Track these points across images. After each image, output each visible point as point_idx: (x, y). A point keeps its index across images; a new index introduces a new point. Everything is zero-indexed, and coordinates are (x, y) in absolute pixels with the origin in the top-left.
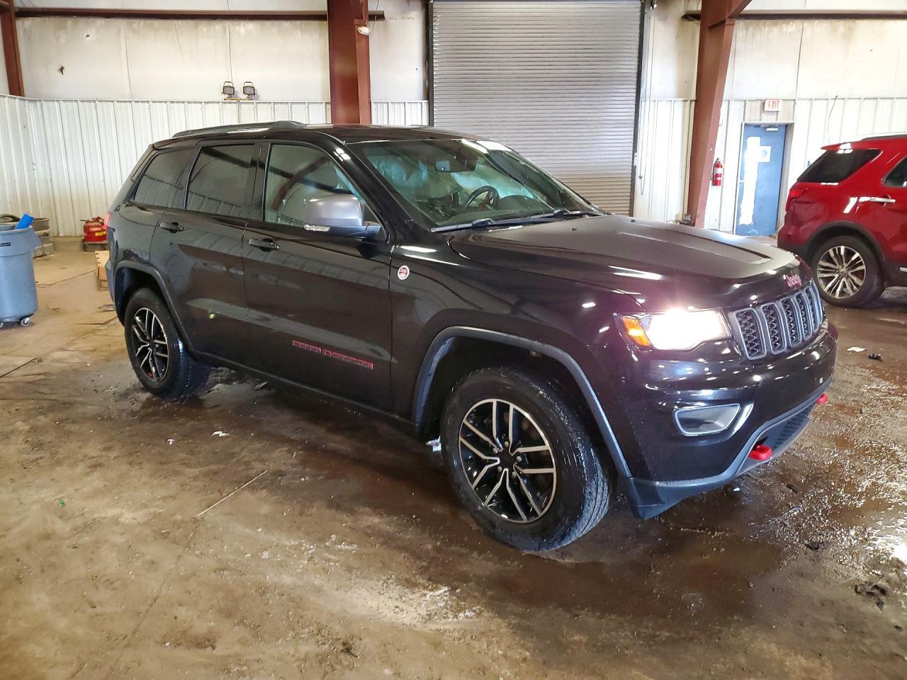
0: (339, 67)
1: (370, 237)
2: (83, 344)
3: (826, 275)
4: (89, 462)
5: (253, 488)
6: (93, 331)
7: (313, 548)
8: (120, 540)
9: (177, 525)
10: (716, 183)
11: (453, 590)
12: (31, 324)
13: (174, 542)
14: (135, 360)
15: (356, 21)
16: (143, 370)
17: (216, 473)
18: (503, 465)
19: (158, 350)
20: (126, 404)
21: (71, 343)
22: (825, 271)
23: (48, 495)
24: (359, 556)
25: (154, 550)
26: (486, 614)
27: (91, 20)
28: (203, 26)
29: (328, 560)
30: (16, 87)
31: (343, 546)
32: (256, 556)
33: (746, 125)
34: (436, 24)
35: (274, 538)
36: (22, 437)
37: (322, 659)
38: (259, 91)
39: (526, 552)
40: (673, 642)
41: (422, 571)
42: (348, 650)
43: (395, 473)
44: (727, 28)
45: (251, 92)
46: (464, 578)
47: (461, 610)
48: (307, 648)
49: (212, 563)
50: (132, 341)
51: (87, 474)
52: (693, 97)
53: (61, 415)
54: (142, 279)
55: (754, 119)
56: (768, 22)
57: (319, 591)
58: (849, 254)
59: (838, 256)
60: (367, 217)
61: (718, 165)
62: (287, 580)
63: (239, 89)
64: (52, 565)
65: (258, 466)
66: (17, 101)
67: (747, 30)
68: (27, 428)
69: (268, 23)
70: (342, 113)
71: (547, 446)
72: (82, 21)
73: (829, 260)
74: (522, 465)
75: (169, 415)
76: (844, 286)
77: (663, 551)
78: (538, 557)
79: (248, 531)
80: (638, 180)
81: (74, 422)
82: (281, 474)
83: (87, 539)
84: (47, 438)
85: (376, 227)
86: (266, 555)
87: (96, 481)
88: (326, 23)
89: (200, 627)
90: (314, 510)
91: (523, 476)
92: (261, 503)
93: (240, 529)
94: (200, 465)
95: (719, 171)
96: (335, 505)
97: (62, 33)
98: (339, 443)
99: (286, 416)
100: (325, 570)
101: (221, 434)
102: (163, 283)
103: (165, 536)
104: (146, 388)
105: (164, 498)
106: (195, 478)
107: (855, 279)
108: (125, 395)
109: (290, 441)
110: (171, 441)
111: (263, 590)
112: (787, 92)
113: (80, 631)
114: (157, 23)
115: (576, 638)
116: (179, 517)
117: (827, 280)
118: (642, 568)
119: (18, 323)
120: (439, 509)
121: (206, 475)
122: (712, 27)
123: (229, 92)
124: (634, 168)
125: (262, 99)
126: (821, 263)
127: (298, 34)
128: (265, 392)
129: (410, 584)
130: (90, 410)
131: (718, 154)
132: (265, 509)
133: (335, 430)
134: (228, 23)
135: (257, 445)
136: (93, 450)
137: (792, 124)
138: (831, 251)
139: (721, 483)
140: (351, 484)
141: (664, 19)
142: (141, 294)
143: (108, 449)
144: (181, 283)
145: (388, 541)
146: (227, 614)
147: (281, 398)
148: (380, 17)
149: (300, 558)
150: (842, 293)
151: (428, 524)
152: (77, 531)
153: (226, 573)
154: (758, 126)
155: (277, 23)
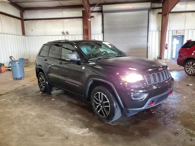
0: (85, 27)
1: (78, 61)
2: (32, 83)
3: (187, 69)
4: (29, 104)
5: (57, 109)
6: (34, 80)
7: (65, 120)
8: (31, 118)
9: (42, 115)
10: (166, 49)
11: (89, 129)
12: (23, 79)
13: (41, 118)
14: (39, 85)
15: (88, 18)
16: (41, 87)
17: (50, 106)
18: (101, 105)
19: (43, 83)
20: (37, 94)
21: (30, 82)
22: (187, 68)
23: (20, 109)
24: (73, 122)
25: (37, 120)
26: (95, 133)
27: (37, 20)
28: (58, 20)
29: (67, 123)
30: (24, 34)
31: (71, 120)
32: (54, 122)
33: (173, 36)
34: (104, 18)
35: (58, 118)
36: (18, 99)
37: (62, 139)
38: (69, 33)
39: (106, 123)
40: (130, 140)
41: (84, 125)
42: (67, 138)
43: (84, 107)
44: (167, 15)
45: (67, 33)
46: (92, 127)
47: (90, 132)
48: (60, 138)
49: (46, 122)
50: (39, 82)
51: (28, 106)
52: (161, 30)
53: (25, 96)
54: (41, 70)
55: (175, 35)
56: (178, 13)
57: (64, 128)
58: (192, 64)
59: (190, 64)
60: (78, 58)
61: (167, 45)
62: (59, 126)
63: (65, 32)
64: (19, 121)
65: (59, 105)
66: (24, 36)
67: (173, 15)
68: (19, 98)
69: (71, 19)
70: (85, 36)
71: (108, 101)
72: (36, 21)
73: (188, 65)
74: (104, 105)
75: (45, 96)
76: (192, 71)
77: (134, 124)
78: (108, 124)
79: (54, 117)
80: (148, 49)
81: (27, 97)
82: (62, 107)
83: (25, 117)
84: (22, 100)
85: (79, 59)
86: (56, 121)
87: (29, 107)
88: (82, 19)
89: (42, 133)
90: (67, 114)
91: (105, 107)
92: (57, 112)
93: (53, 117)
94: (48, 105)
95: (167, 46)
96: (71, 113)
97: (32, 23)
98: (75, 102)
99: (66, 96)
100: (66, 124)
101: (53, 99)
102: (44, 71)
103: (39, 117)
104: (41, 91)
105: (40, 111)
106: (47, 107)
107: (194, 69)
108: (37, 92)
109: (66, 101)
110: (44, 101)
111: (54, 127)
112: (183, 28)
113: (21, 133)
114: (50, 20)
115: (111, 138)
116: (42, 114)
117: (188, 70)
118: (128, 127)
119: (21, 79)
120: (91, 114)
121: (49, 107)
122: (164, 15)
123: (63, 33)
124: (147, 46)
125: (70, 34)
126: (186, 66)
127: (77, 21)
128: (63, 92)
129: (82, 127)
130: (30, 95)
131: (166, 42)
132: (58, 113)
133: (75, 99)
134: (63, 20)
135: (59, 102)
136: (29, 102)
137: (184, 36)
138: (188, 63)
139: (142, 109)
140: (75, 109)
141: (153, 14)
142: (40, 73)
143: (32, 102)
144: (47, 70)
145: (80, 120)
146: (47, 131)
147: (66, 93)
148: (93, 17)
149: (62, 122)
150: (191, 72)
151: (88, 117)
152: (24, 116)
153: (48, 124)
154: (176, 36)
155: (73, 19)
